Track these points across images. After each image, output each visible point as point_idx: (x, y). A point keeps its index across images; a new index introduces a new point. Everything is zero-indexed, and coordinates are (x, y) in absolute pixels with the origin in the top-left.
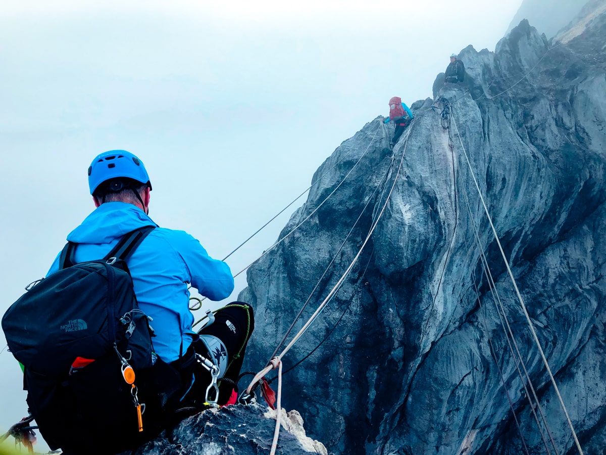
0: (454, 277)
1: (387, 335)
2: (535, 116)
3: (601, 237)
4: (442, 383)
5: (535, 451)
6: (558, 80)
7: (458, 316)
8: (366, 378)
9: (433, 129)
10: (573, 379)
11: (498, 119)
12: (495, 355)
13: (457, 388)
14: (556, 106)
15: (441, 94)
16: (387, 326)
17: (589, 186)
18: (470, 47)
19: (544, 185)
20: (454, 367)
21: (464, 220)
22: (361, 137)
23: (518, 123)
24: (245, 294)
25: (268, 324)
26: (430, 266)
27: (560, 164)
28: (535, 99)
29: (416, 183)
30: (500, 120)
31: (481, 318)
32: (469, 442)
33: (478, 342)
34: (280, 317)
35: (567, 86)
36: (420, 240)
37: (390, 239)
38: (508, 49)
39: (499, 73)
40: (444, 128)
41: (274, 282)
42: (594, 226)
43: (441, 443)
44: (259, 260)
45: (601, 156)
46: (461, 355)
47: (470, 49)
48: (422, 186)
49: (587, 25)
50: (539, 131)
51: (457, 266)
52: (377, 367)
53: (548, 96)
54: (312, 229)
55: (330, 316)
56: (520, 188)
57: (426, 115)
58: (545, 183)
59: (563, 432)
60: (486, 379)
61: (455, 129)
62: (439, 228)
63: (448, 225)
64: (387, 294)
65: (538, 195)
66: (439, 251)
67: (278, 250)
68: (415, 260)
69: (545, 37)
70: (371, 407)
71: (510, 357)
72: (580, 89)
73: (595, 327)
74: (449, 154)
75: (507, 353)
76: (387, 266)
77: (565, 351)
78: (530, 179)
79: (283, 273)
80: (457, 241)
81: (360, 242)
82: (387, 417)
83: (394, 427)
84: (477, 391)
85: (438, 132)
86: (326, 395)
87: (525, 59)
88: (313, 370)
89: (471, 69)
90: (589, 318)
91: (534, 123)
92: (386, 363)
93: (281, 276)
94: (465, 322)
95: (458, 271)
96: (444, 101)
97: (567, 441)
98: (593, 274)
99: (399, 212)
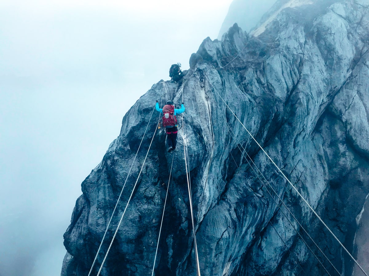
0: (213, 174)
1: (178, 215)
2: (246, 77)
3: (285, 143)
4: (211, 239)
5: (262, 267)
6: (256, 57)
7: (216, 197)
8: (166, 243)
9: (195, 88)
10: (278, 223)
11: (229, 81)
12: (238, 217)
13: (220, 240)
14: (256, 72)
15: (198, 67)
16: (178, 209)
17: (277, 116)
18: (208, 38)
19: (256, 117)
20: (217, 228)
21: (217, 141)
22: (153, 93)
23: (238, 82)
24: (81, 199)
25: (99, 218)
26: (201, 170)
27: (262, 104)
28: (245, 68)
29: (189, 121)
30: (230, 81)
31: (229, 196)
32: (227, 270)
33: (229, 210)
34: (107, 213)
35: (260, 60)
36: (194, 155)
37: (177, 156)
38: (228, 39)
39: (225, 53)
40: (202, 87)
41: (102, 190)
42: (280, 137)
43: (212, 274)
44: (89, 176)
45: (281, 99)
46: (220, 220)
47: (208, 39)
48: (193, 122)
49: (266, 27)
50: (249, 86)
51: (214, 168)
52: (172, 235)
53: (252, 66)
54: (126, 153)
55: (141, 208)
56: (244, 119)
57: (191, 80)
58: (256, 115)
59: (275, 254)
60: (235, 232)
61: (207, 88)
62: (204, 147)
63: (209, 144)
64: (177, 189)
65: (253, 122)
66: (205, 160)
67: (103, 169)
68: (192, 167)
69: (246, 33)
70: (170, 260)
71: (247, 217)
72: (267, 62)
73: (286, 193)
74: (206, 102)
75: (245, 215)
76: (176, 173)
77: (273, 208)
78: (249, 114)
79: (108, 184)
80: (214, 153)
81: (157, 158)
82: (180, 264)
83: (184, 270)
84: (231, 240)
85: (198, 89)
86: (142, 258)
87: (238, 45)
88: (132, 243)
89: (210, 51)
90: (283, 189)
91: (246, 82)
92: (178, 232)
93: (106, 186)
94: (220, 200)
95: (215, 170)
96: (200, 71)
97: (277, 259)
98: (282, 164)
99: (181, 139)
